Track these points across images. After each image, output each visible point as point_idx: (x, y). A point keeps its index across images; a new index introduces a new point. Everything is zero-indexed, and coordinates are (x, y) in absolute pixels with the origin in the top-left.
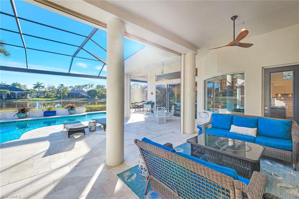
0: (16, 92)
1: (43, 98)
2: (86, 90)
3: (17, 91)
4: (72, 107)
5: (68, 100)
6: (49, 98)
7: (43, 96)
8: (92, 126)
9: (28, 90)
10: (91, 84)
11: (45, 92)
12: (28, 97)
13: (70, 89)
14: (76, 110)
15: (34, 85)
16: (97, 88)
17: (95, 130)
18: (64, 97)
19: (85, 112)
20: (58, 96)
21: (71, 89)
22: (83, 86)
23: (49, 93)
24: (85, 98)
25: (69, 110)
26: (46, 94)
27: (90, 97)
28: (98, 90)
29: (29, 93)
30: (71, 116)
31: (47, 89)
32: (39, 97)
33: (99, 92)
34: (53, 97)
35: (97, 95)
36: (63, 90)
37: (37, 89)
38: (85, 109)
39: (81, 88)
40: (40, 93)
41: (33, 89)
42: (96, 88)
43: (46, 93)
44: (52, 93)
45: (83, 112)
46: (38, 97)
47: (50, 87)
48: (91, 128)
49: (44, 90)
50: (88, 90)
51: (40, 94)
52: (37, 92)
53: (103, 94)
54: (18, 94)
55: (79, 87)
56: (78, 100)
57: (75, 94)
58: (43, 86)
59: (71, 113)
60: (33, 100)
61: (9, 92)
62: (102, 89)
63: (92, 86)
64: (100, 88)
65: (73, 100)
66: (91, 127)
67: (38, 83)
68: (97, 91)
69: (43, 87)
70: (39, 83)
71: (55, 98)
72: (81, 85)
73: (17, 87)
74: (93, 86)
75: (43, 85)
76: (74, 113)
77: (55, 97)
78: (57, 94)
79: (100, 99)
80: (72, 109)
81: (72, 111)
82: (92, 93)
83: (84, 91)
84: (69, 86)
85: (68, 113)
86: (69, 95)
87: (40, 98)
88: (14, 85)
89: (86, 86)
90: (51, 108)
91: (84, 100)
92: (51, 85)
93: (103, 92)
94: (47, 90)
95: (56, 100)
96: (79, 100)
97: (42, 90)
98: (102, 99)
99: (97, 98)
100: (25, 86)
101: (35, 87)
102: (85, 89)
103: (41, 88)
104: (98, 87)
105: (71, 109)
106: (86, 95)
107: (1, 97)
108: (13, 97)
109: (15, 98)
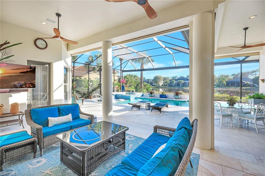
5: (226, 88)
18: (223, 86)
21: (233, 77)
24: (248, 87)
50: (254, 77)
56: (239, 89)
57: (236, 82)
61: (183, 81)
65: (232, 89)
83: (248, 79)
89: (254, 72)
106: (252, 83)
107: (179, 85)
108: (185, 85)
109: (186, 86)
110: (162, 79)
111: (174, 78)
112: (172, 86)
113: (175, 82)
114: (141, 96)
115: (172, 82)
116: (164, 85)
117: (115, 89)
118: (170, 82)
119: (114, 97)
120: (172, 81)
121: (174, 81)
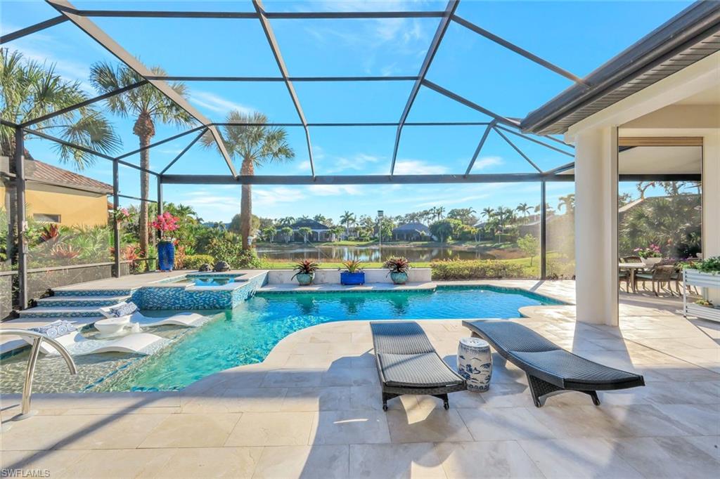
0: (319, 231)
1: (354, 241)
2: (426, 224)
3: (320, 229)
4: (399, 264)
5: (392, 245)
6: (361, 240)
7: (353, 238)
8: (474, 364)
9: (334, 227)
10: (437, 208)
11: (356, 230)
12: (334, 238)
13: (396, 223)
14: (408, 273)
15: (341, 217)
16: (451, 217)
17: (487, 388)
18: (385, 239)
19: (430, 279)
20: (376, 238)
21: (398, 221)
22: (421, 215)
23: (362, 231)
24: (425, 241)
25: (392, 273)
26: (358, 234)
27: (435, 238)
28: (453, 222)
29: (334, 232)
30: (396, 291)
31: (359, 224)
32: (349, 238)
33: (455, 227)
34: (369, 239)
35: (452, 234)
36: (383, 224)
37: (345, 225)
38: (430, 273)
39: (417, 219)
40: (350, 232)
41: (340, 225)
42: (448, 217)
43: (358, 232)
44: (368, 231)
45: (424, 280)
46: (346, 239)
47: (364, 219)
48: (472, 376)
49: (356, 226)
50: (432, 222)
51: (349, 234)
52: (346, 231)
53: (466, 230)
54: (321, 233)
55: (413, 217)
56: (412, 245)
57: (406, 232)
58: (354, 218)
59: (397, 282)
60: (340, 245)
61: (310, 231)
62: (462, 220)
63: (439, 214)
64: (458, 217)
65: (402, 245)
66: (471, 370)
67: (346, 214)
68: (452, 226)
69: (354, 221)
70: (349, 214)
71: (371, 242)
72: (416, 212)
73: (321, 222)
74: (443, 214)
75: (353, 216)
76: (404, 280)
77: (371, 239)
78: (375, 233)
79: (459, 244)
80: (399, 271)
81: (399, 277)
82: (440, 228)
83: (423, 225)
84: (394, 216)
85: (389, 279)
86: (394, 236)
87: (350, 240)
88: (317, 218)
89: (427, 213)
90: (354, 266)
91: (423, 246)
92: (366, 215)
93: (465, 226)
94: (360, 226)
95: (372, 244)
96: (414, 245)
97: (352, 226)
98: (464, 243)
99: (453, 242)
100: (330, 220)
101: (343, 222)
102: (425, 220)
103: (351, 222)
104: (453, 214)
105: (396, 271)
106: (428, 235)
107: (302, 239)
108: (315, 239)
109: (317, 241)
110: (258, 223)
111: (287, 222)
112: (284, 242)
113: (292, 231)
114: (263, 286)
115: (283, 231)
116: (263, 240)
117: (123, 259)
118: (278, 232)
119: (134, 307)
120: (283, 229)
121: (288, 228)
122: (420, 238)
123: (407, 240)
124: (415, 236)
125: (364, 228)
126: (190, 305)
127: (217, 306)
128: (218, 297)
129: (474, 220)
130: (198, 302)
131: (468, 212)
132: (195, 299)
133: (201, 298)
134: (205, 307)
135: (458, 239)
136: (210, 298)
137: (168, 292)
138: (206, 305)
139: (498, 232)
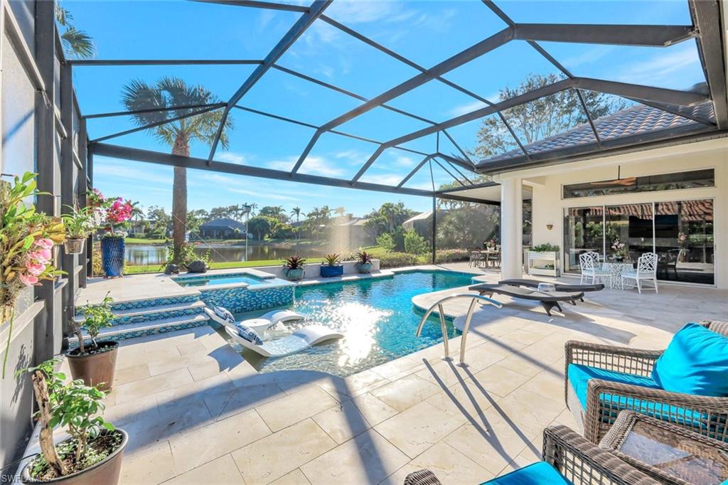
1: (143, 238)
2: (240, 221)
4: (364, 256)
6: (156, 238)
7: (143, 234)
11: (142, 223)
16: (264, 214)
19: (379, 268)
21: (202, 217)
22: (229, 211)
23: (151, 226)
24: (240, 239)
27: (250, 236)
31: (147, 217)
33: (272, 225)
35: (268, 232)
38: (378, 263)
39: (225, 215)
42: (262, 214)
45: (376, 269)
47: (154, 211)
50: (245, 219)
53: (283, 228)
55: (219, 212)
56: (226, 244)
57: (215, 229)
68: (269, 223)
70: (132, 203)
72: (221, 207)
74: (254, 210)
75: (138, 207)
79: (278, 242)
82: (256, 226)
84: (198, 209)
86: (202, 233)
89: (234, 209)
91: (239, 244)
93: (282, 224)
96: (229, 243)
98: (282, 241)
99: (269, 240)
102: (236, 216)
104: (267, 211)
105: (363, 262)
106: (243, 232)
122: (233, 235)
123: (218, 237)
124: (226, 233)
125: (153, 222)
126: (252, 306)
127: (280, 302)
128: (281, 293)
129: (285, 219)
130: (261, 301)
131: (278, 210)
132: (258, 298)
133: (264, 297)
134: (267, 306)
135: (274, 238)
136: (273, 295)
137: (227, 294)
138: (269, 304)
139: (315, 231)
